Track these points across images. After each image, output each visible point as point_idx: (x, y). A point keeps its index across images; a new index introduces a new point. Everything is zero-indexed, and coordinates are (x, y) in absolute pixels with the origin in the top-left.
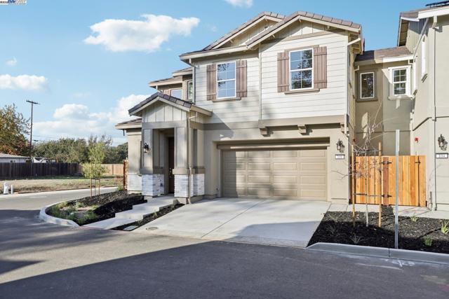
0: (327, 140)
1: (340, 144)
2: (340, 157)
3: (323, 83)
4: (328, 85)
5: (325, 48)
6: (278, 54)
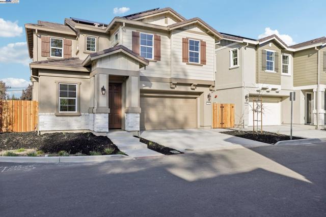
0: (200, 94)
1: (209, 96)
2: (208, 103)
3: (204, 62)
4: (207, 63)
5: (205, 42)
6: (183, 38)
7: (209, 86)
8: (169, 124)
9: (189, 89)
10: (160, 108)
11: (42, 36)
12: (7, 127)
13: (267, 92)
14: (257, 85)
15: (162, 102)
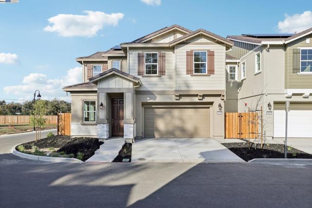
0: (212, 103)
1: (220, 106)
2: (219, 113)
4: (215, 73)
5: (213, 52)
6: (187, 52)
7: (219, 95)
8: (178, 133)
9: (196, 99)
10: (168, 118)
11: (88, 65)
12: (61, 132)
13: (304, 97)
14: (285, 91)
15: (170, 112)
